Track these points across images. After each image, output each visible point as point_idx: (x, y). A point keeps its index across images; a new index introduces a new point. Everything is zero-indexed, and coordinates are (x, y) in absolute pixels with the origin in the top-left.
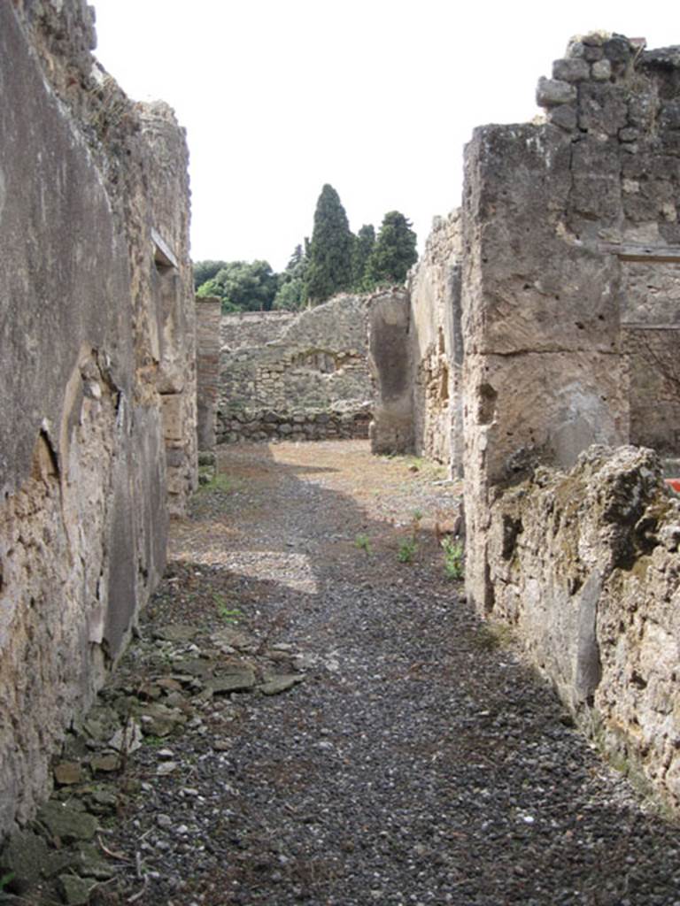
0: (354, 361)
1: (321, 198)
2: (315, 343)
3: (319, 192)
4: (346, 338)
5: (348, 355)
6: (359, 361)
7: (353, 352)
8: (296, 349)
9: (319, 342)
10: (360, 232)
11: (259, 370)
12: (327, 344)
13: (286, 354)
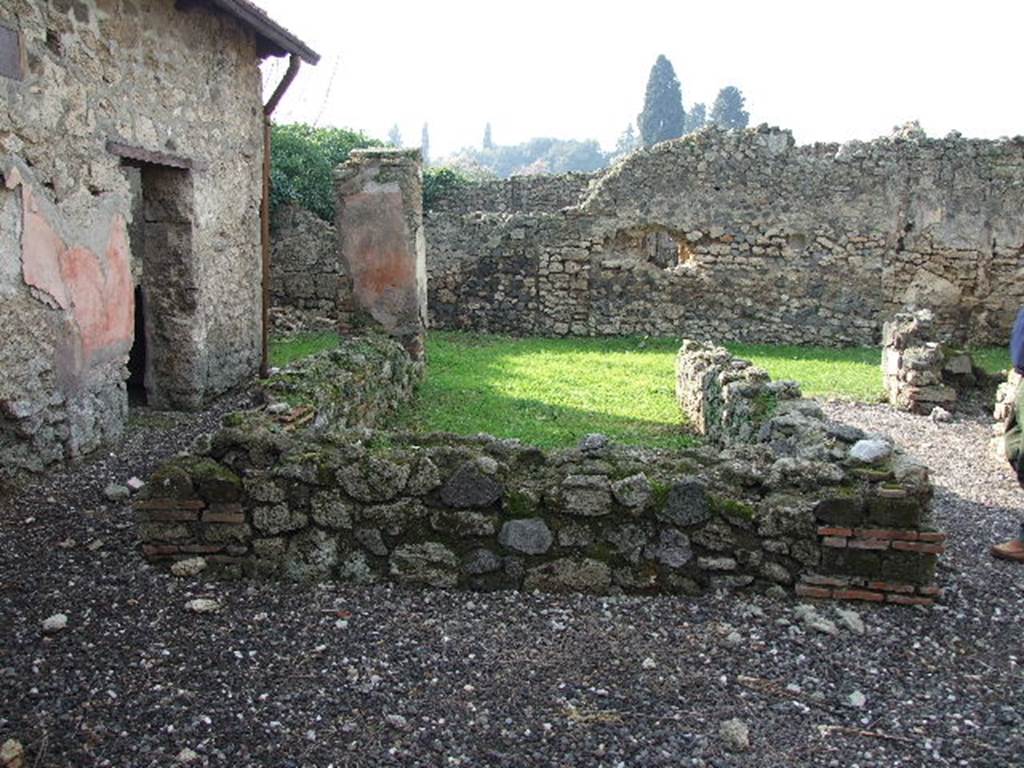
0: (714, 248)
1: (655, 69)
2: (648, 212)
3: (653, 62)
4: (706, 205)
5: (707, 236)
6: (727, 249)
7: (715, 232)
8: (613, 221)
9: (655, 213)
10: (693, 110)
11: (546, 257)
12: (670, 215)
13: (594, 229)
